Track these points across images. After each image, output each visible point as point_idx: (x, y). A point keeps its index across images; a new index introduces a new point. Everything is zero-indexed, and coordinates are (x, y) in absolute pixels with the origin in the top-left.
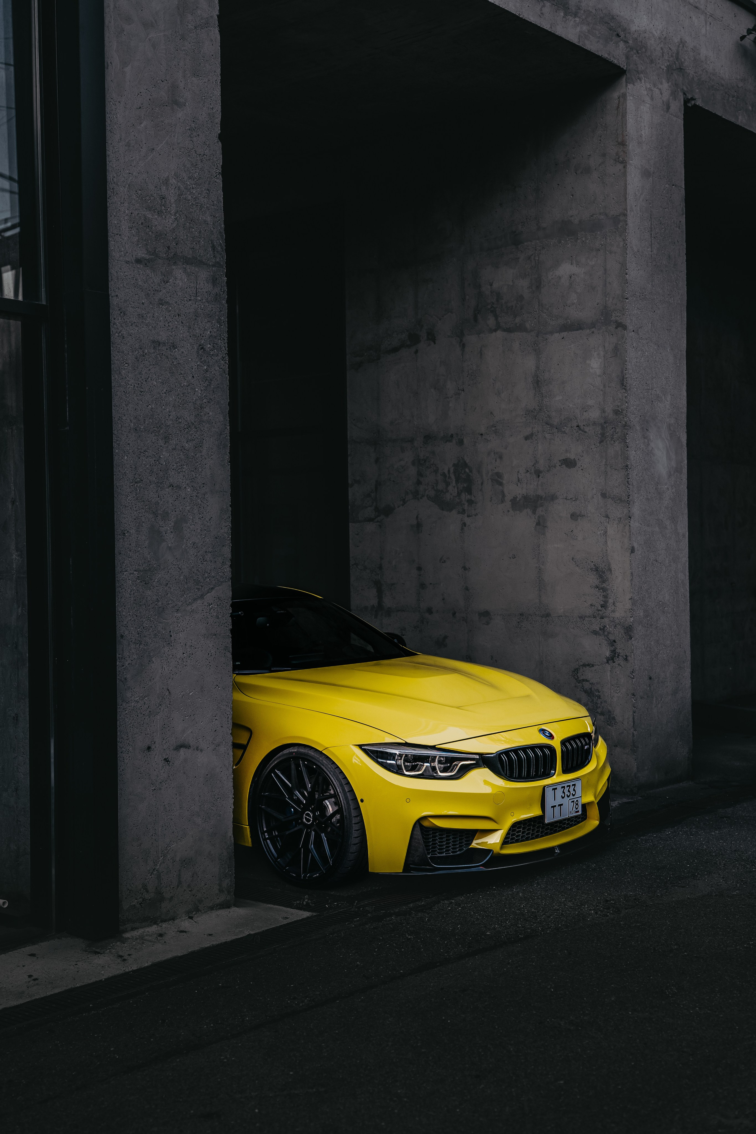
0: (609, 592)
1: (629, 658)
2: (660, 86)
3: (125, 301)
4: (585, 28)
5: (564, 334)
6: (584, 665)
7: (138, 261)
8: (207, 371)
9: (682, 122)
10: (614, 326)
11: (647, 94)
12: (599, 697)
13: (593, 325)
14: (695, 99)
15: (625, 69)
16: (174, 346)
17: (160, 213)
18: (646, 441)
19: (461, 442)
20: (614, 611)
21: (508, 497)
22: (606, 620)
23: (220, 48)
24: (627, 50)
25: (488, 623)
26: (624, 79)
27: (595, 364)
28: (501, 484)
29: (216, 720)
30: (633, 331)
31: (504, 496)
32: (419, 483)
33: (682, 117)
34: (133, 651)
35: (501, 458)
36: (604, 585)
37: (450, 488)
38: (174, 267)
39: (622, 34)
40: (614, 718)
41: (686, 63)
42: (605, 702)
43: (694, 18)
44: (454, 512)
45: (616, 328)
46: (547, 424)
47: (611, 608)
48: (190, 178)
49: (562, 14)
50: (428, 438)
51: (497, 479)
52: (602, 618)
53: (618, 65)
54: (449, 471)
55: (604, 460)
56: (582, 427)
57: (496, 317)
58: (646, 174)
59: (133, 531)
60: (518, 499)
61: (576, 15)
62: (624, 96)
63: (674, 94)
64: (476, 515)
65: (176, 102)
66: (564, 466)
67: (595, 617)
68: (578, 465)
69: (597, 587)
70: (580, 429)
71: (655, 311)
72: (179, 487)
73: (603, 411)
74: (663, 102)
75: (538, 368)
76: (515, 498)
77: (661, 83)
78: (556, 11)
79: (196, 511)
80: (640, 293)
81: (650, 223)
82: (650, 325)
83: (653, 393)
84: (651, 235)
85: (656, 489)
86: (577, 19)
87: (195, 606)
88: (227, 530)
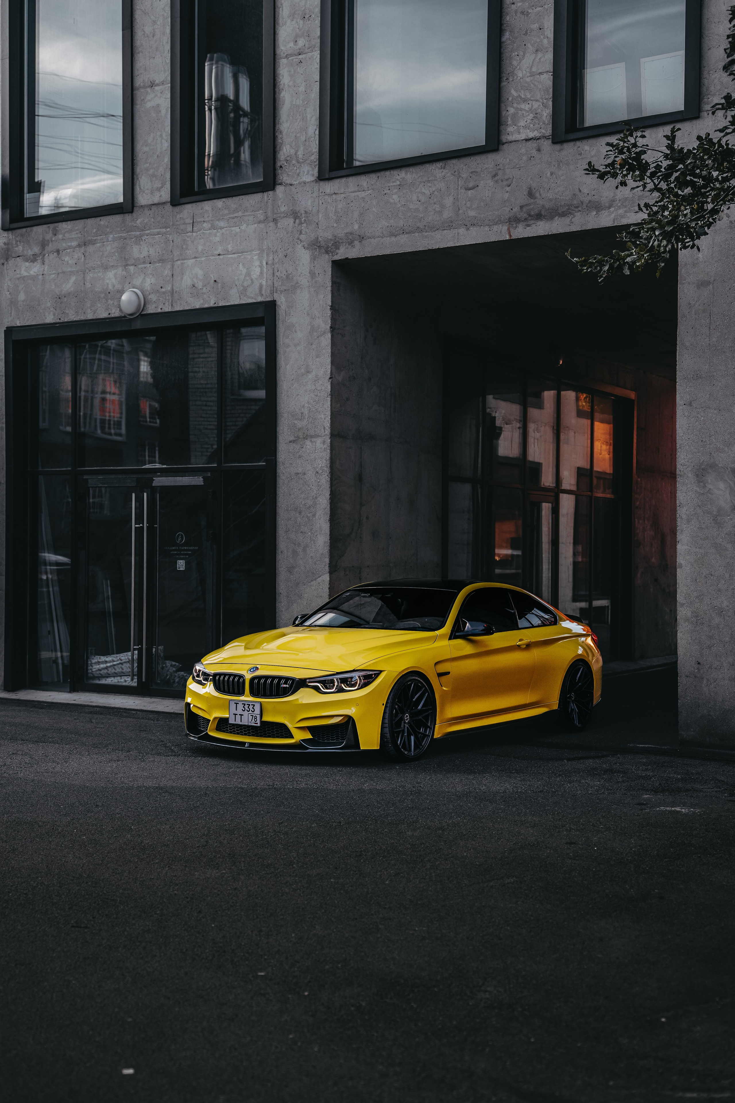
3: (285, 459)
4: (621, 211)
7: (290, 442)
8: (319, 482)
16: (304, 474)
17: (301, 420)
18: (701, 484)
30: (685, 404)
34: (285, 600)
38: (306, 441)
48: (314, 402)
49: (595, 213)
59: (285, 551)
61: (609, 208)
65: (308, 372)
71: (714, 385)
72: (305, 533)
78: (587, 214)
79: (312, 543)
80: (693, 375)
81: (708, 321)
82: (708, 396)
83: (711, 447)
84: (710, 328)
85: (713, 520)
86: (612, 209)
87: (312, 583)
88: (327, 551)
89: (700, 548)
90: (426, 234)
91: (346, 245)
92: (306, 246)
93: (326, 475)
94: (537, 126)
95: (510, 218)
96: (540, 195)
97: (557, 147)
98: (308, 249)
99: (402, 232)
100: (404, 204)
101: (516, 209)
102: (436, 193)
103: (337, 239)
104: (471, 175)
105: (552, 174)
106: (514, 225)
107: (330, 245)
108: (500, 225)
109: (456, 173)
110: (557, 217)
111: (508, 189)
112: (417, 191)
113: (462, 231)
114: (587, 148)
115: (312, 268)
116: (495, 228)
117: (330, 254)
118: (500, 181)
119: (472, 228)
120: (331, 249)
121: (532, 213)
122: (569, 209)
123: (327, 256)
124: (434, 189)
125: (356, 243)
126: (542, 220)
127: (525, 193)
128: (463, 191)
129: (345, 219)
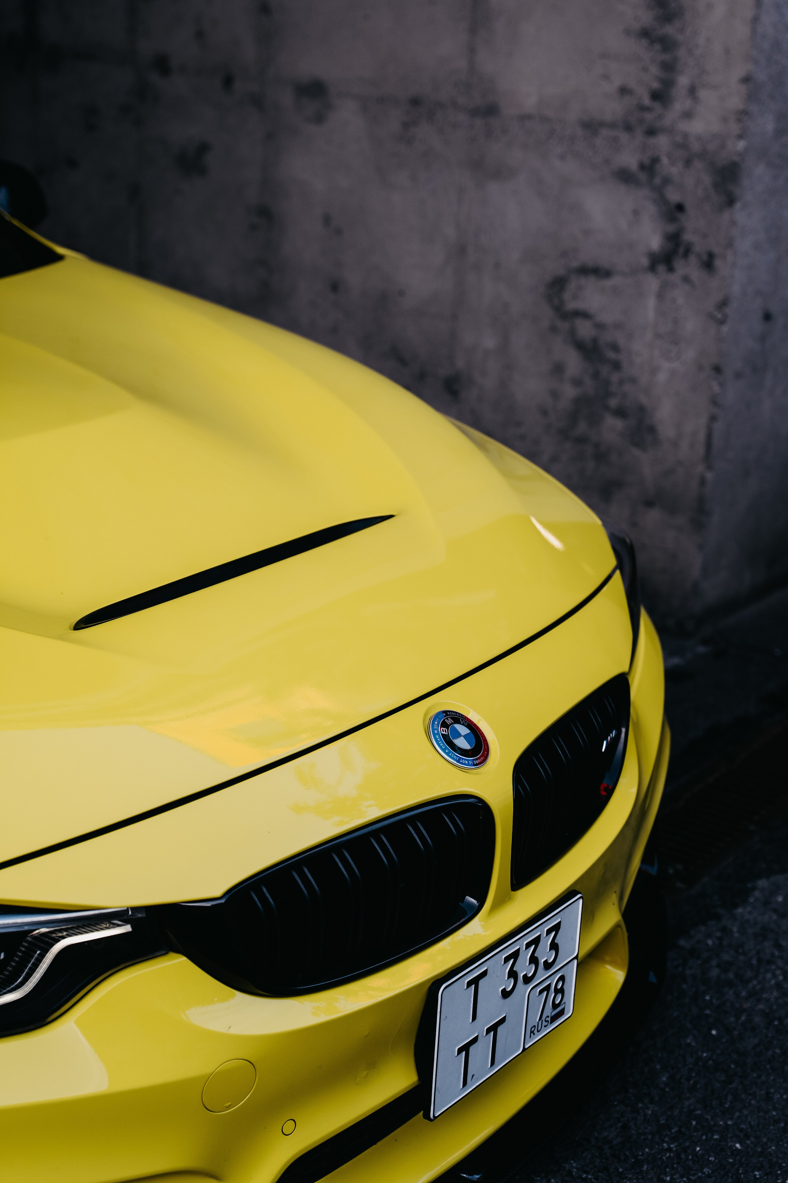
0: (682, 52)
1: (718, 263)
6: (585, 271)
12: (617, 366)
20: (688, 115)
22: (662, 142)
25: (319, 119)
36: (669, 30)
40: (652, 430)
42: (633, 381)
47: (680, 105)
52: (651, 132)
67: (628, 128)
69: (645, 33)
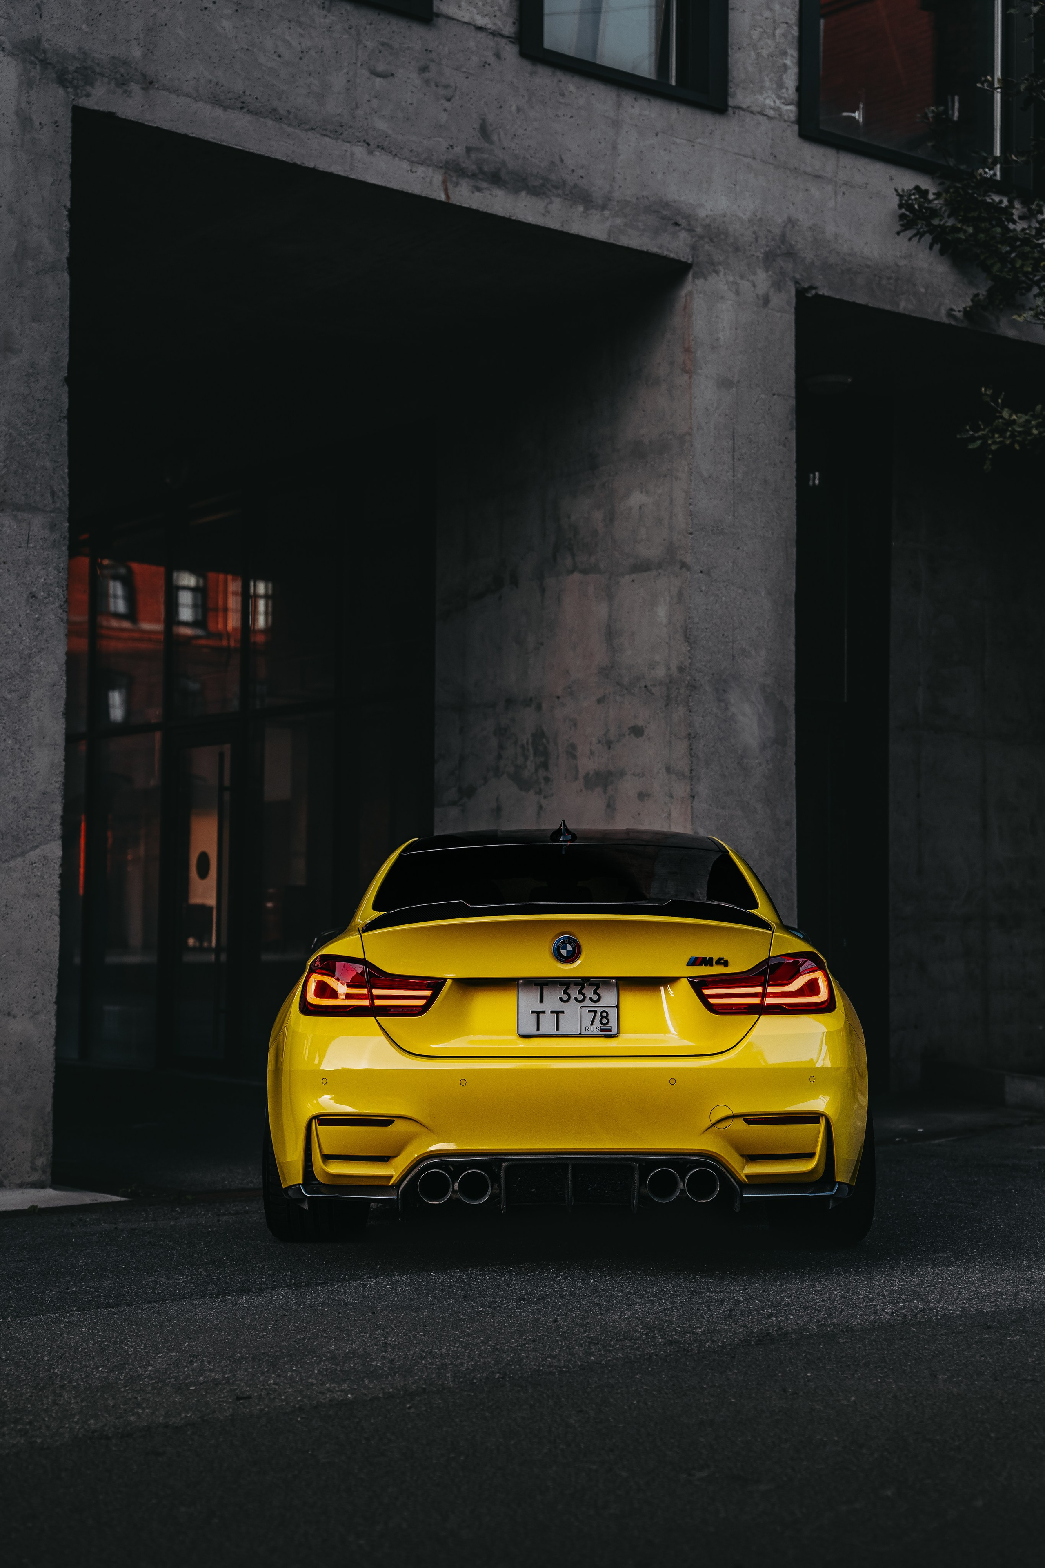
2: (752, 277)
4: (619, 221)
5: (634, 576)
8: (38, 619)
9: (793, 317)
10: (679, 567)
11: (729, 289)
13: (660, 566)
14: (816, 288)
15: (690, 261)
18: (723, 704)
19: (539, 707)
21: (582, 774)
23: (69, 291)
24: (694, 240)
26: (691, 275)
27: (662, 612)
28: (575, 757)
29: (35, 986)
30: (701, 572)
31: (577, 772)
32: (500, 757)
33: (793, 310)
35: (575, 725)
37: (528, 763)
39: (683, 222)
41: (799, 246)
43: (813, 190)
44: (532, 792)
45: (681, 568)
46: (618, 684)
48: (24, 424)
49: (581, 209)
50: (510, 702)
51: (572, 752)
53: (677, 258)
54: (527, 743)
55: (669, 728)
56: (649, 688)
57: (573, 555)
58: (725, 383)
60: (590, 776)
61: (604, 207)
62: (690, 294)
63: (778, 286)
64: (552, 795)
65: (9, 349)
66: (632, 735)
68: (646, 734)
70: (648, 690)
71: (738, 548)
73: (669, 668)
74: (757, 296)
75: (610, 616)
76: (587, 774)
77: (755, 274)
78: (571, 207)
79: (18, 764)
80: (713, 526)
81: (731, 443)
82: (731, 564)
83: (735, 646)
84: (733, 456)
85: (739, 763)
86: (607, 213)
87: (12, 864)
88: (57, 785)
89: (723, 808)
90: (290, 130)
91: (109, 83)
92: (7, 46)
93: (57, 604)
94: (488, 8)
95: (447, 162)
96: (500, 140)
97: (527, 66)
98: (12, 54)
99: (240, 105)
100: (246, 47)
101: (459, 150)
102: (312, 52)
103: (89, 63)
104: (381, 47)
105: (519, 110)
106: (454, 179)
107: (71, 68)
108: (430, 169)
109: (353, 31)
110: (524, 193)
111: (446, 104)
112: (274, 31)
113: (359, 151)
114: (572, 88)
115: (24, 105)
116: (421, 170)
117: (70, 90)
118: (433, 84)
119: (378, 153)
120: (73, 78)
121: (486, 169)
122: (543, 185)
123: (61, 91)
124: (309, 44)
125: (135, 88)
126: (499, 187)
127: (475, 126)
128: (366, 73)
129: (108, 24)
